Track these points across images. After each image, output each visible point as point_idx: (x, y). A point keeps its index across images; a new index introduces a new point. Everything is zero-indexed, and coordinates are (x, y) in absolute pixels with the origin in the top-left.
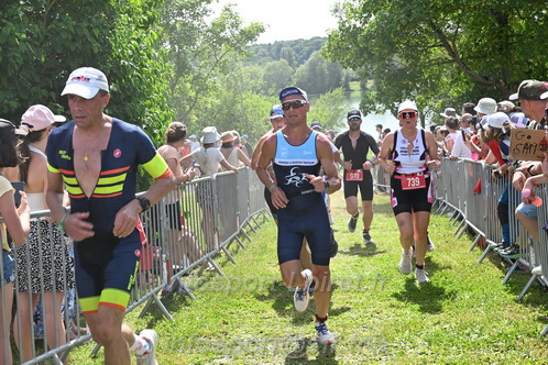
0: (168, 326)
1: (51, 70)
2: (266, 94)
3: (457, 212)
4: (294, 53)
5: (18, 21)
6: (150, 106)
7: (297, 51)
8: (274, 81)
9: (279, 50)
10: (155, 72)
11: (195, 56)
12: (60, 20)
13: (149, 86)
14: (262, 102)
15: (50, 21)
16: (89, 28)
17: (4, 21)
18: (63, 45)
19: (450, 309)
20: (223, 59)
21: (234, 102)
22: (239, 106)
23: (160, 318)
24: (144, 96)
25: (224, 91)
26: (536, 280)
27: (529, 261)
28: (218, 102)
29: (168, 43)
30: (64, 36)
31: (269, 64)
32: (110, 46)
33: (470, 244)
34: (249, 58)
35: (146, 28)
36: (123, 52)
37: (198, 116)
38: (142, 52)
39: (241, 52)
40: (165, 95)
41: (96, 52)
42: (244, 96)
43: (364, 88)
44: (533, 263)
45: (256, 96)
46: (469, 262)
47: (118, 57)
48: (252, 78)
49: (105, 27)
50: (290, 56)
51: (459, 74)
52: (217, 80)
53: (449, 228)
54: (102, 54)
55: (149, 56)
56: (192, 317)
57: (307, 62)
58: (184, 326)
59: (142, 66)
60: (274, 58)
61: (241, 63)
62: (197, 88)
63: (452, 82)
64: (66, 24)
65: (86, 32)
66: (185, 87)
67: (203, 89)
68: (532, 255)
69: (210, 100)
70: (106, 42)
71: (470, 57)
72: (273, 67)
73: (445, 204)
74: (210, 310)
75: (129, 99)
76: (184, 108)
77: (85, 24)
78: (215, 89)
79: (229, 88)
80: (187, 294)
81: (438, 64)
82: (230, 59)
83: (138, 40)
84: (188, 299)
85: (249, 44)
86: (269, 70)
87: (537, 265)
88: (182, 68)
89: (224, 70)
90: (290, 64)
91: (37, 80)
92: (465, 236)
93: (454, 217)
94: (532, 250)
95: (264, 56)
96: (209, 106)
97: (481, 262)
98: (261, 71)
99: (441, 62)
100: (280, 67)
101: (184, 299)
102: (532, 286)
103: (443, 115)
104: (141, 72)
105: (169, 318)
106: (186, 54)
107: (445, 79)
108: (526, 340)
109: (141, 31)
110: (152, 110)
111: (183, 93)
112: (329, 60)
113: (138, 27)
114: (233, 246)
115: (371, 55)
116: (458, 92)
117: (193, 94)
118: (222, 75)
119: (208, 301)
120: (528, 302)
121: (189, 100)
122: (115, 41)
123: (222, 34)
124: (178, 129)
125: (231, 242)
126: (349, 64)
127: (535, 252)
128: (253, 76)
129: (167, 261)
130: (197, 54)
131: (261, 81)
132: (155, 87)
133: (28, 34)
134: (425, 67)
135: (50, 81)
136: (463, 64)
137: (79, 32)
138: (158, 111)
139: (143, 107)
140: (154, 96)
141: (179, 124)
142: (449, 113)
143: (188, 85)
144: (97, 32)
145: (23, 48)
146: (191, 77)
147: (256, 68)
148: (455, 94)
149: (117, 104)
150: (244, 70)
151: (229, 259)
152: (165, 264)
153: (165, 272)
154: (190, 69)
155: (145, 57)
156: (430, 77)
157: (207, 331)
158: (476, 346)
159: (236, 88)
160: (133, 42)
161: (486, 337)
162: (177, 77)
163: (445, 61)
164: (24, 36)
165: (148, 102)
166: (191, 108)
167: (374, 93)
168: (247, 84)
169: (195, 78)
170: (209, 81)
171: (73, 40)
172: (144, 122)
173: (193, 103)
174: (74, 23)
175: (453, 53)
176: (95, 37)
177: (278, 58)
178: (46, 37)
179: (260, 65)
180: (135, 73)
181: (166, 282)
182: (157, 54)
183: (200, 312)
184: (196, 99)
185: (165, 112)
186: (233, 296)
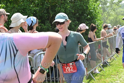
0: (104, 72)
1: (75, 14)
5: (68, 3)
6: (97, 20)
10: (98, 12)
11: (107, 8)
12: (77, 2)
15: (74, 3)
16: (83, 3)
17: (65, 3)
18: (77, 8)
20: (114, 8)
21: (117, 18)
24: (96, 18)
28: (113, 18)
29: (101, 5)
30: (78, 6)
32: (88, 7)
34: (120, 7)
35: (96, 2)
38: (95, 8)
39: (118, 5)
41: (85, 9)
42: (119, 16)
47: (90, 9)
49: (86, 3)
54: (86, 9)
55: (97, 9)
56: (109, 70)
58: (107, 73)
59: (96, 11)
64: (78, 3)
65: (83, 4)
67: (109, 15)
69: (111, 17)
70: (87, 6)
74: (113, 69)
75: (93, 19)
77: (82, 3)
78: (112, 15)
82: (116, 8)
83: (94, 5)
85: (120, 3)
88: (104, 11)
89: (114, 10)
91: (72, 16)
101: (107, 66)
104: (95, 12)
105: (104, 70)
106: (105, 7)
109: (95, 3)
110: (98, 21)
111: (105, 16)
113: (94, 2)
119: (113, 66)
121: (106, 18)
122: (89, 6)
123: (113, 2)
129: (103, 57)
130: (107, 7)
132: (98, 16)
133: (70, 6)
135: (75, 16)
137: (81, 5)
138: (99, 21)
139: (96, 21)
140: (98, 18)
143: (106, 14)
144: (85, 4)
145: (69, 9)
146: (106, 13)
149: (90, 20)
152: (102, 58)
153: (102, 60)
157: (113, 74)
160: (93, 6)
162: (103, 13)
164: (69, 6)
165: (97, 19)
168: (120, 13)
169: (108, 13)
170: (111, 13)
171: (80, 7)
172: (96, 24)
174: (80, 2)
176: (85, 5)
178: (74, 6)
179: (122, 8)
180: (94, 13)
181: (103, 62)
182: (99, 8)
183: (111, 69)
184: (108, 17)
185: (101, 22)
186: (119, 65)
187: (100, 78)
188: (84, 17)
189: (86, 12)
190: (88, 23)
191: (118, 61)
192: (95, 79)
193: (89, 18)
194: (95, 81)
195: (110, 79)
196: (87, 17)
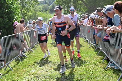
2: (43, 12)
3: (85, 37)
4: (49, 3)
6: (16, 15)
7: (50, 2)
8: (44, 9)
9: (45, 2)
10: (17, 7)
13: (15, 10)
14: (42, 14)
19: (83, 58)
20: (33, 4)
21: (35, 14)
22: (37, 15)
23: (19, 62)
25: (33, 11)
26: (101, 51)
27: (99, 47)
28: (32, 14)
29: (20, 1)
31: (43, 5)
32: (6, 1)
33: (87, 44)
34: (38, 4)
36: (9, 3)
37: (27, 17)
38: (13, 2)
39: (36, 2)
40: (19, 12)
41: (3, 2)
42: (38, 12)
43: (64, 10)
44: (100, 47)
45: (40, 13)
46: (87, 48)
47: (8, 4)
48: (39, 8)
50: (48, 3)
51: (85, 7)
52: (31, 9)
53: (83, 40)
55: (15, 3)
56: (27, 61)
57: (52, 5)
58: (25, 63)
59: (14, 6)
60: (44, 4)
61: (37, 5)
62: (27, 11)
63: (84, 9)
66: (24, 11)
67: (28, 11)
68: (100, 45)
69: (30, 13)
71: (87, 3)
72: (44, 6)
73: (82, 35)
74: (31, 60)
75: (11, 13)
76: (24, 15)
78: (31, 11)
79: (34, 11)
80: (25, 56)
81: (80, 4)
82: (34, 4)
84: (26, 58)
86: (43, 6)
87: (101, 47)
88: (23, 7)
90: (48, 5)
92: (86, 42)
93: (84, 38)
94: (100, 44)
95: (42, 3)
96: (30, 15)
97: (90, 47)
98: (42, 7)
99: (81, 4)
100: (46, 6)
101: (25, 58)
102: (100, 52)
103: (82, 16)
105: (21, 62)
106: (24, 3)
107: (82, 8)
108: (99, 63)
111: (24, 12)
112: (56, 4)
114: (36, 46)
115: (65, 3)
116: (85, 11)
117: (26, 12)
118: (33, 8)
119: (30, 58)
120: (99, 55)
121: (25, 13)
124: (23, 20)
125: (35, 45)
126: (61, 5)
127: (101, 45)
128: (40, 8)
129: (21, 49)
130: (26, 3)
131: (41, 9)
132: (17, 11)
134: (77, 5)
136: (86, 4)
140: (17, 13)
141: (23, 19)
142: (83, 15)
143: (25, 10)
146: (25, 8)
147: (40, 6)
148: (84, 11)
149: (8, 15)
150: (37, 7)
151: (35, 49)
152: (20, 50)
153: (20, 52)
154: (25, 7)
155: (14, 4)
156: (79, 8)
157: (30, 64)
158: (88, 65)
159: (36, 11)
160: (11, 0)
161: (90, 63)
162: (22, 8)
163: (82, 4)
165: (15, 14)
166: (26, 15)
167: (66, 11)
168: (38, 10)
169: (26, 9)
170: (30, 9)
172: (14, 19)
173: (26, 14)
175: (83, 2)
177: (45, 4)
179: (41, 5)
180: (12, 7)
181: (21, 54)
182: (17, 3)
183: (28, 60)
184: (27, 13)
185: (19, 16)
186: (36, 57)
187: (18, 69)
188: (2, 11)
189: (4, 6)
190: (6, 17)
191: (35, 53)
192: (13, 70)
193: (7, 12)
194: (13, 72)
195: (27, 68)
196: (5, 11)
